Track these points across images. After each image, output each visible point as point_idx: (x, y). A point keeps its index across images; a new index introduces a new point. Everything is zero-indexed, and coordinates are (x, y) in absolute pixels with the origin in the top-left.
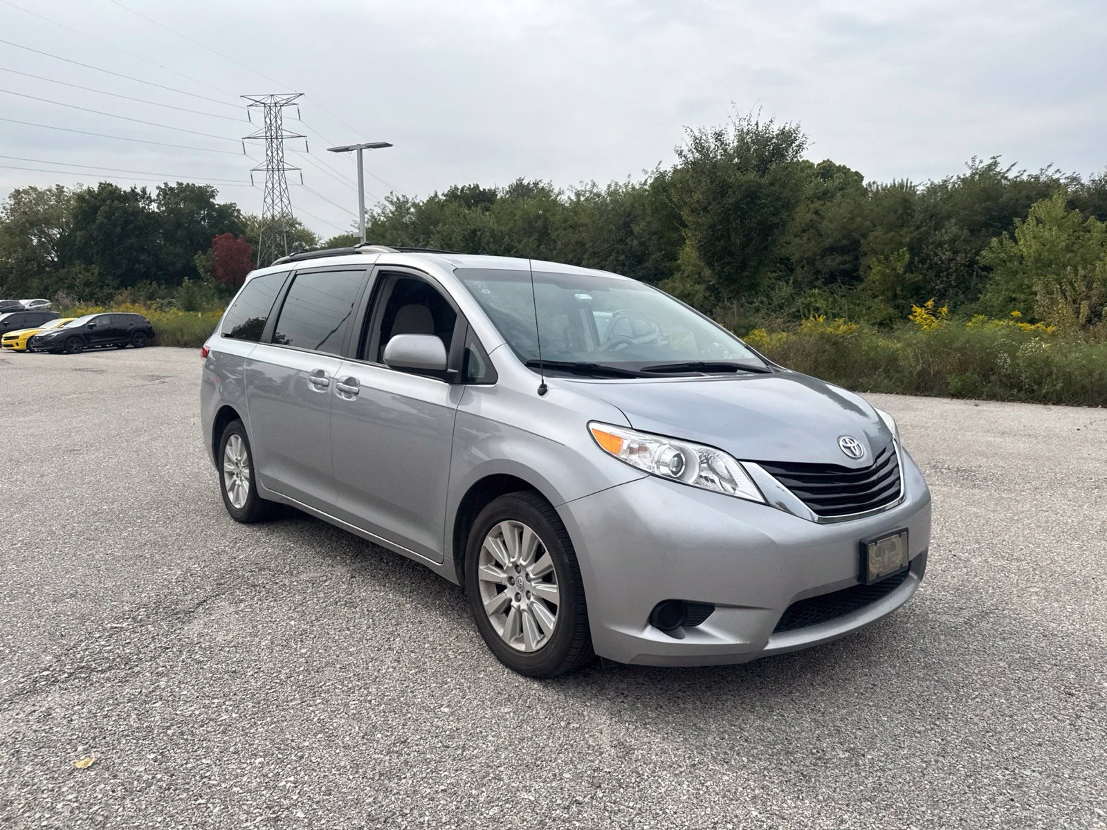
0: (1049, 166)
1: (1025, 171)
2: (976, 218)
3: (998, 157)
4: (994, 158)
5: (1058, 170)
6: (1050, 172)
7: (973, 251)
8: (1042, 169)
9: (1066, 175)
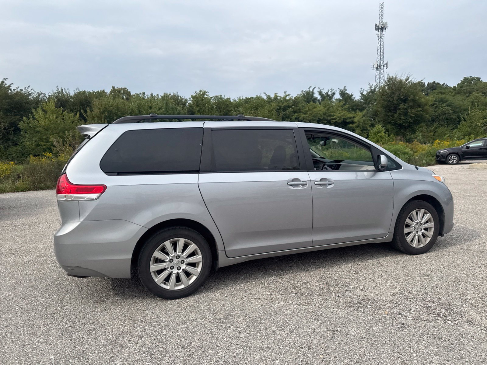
0: (29, 87)
1: (19, 87)
2: (5, 107)
3: (7, 79)
4: (5, 79)
5: (32, 89)
6: (29, 89)
7: (8, 122)
8: (25, 88)
9: (36, 92)
